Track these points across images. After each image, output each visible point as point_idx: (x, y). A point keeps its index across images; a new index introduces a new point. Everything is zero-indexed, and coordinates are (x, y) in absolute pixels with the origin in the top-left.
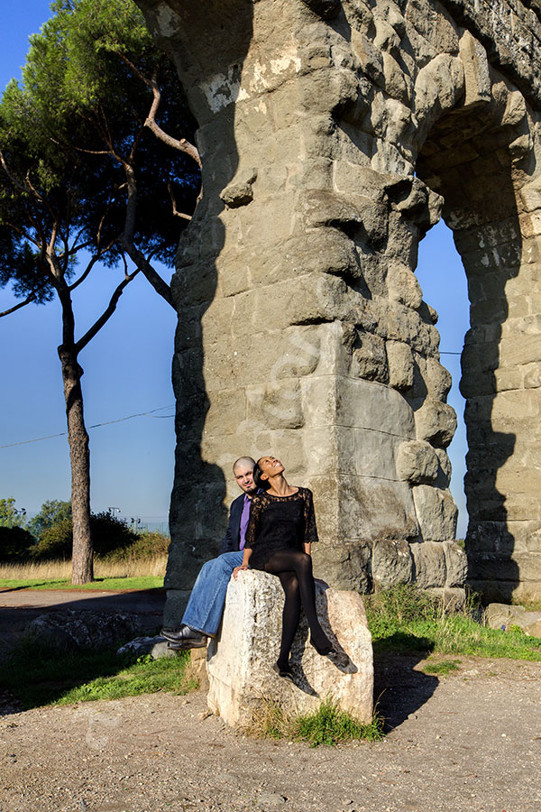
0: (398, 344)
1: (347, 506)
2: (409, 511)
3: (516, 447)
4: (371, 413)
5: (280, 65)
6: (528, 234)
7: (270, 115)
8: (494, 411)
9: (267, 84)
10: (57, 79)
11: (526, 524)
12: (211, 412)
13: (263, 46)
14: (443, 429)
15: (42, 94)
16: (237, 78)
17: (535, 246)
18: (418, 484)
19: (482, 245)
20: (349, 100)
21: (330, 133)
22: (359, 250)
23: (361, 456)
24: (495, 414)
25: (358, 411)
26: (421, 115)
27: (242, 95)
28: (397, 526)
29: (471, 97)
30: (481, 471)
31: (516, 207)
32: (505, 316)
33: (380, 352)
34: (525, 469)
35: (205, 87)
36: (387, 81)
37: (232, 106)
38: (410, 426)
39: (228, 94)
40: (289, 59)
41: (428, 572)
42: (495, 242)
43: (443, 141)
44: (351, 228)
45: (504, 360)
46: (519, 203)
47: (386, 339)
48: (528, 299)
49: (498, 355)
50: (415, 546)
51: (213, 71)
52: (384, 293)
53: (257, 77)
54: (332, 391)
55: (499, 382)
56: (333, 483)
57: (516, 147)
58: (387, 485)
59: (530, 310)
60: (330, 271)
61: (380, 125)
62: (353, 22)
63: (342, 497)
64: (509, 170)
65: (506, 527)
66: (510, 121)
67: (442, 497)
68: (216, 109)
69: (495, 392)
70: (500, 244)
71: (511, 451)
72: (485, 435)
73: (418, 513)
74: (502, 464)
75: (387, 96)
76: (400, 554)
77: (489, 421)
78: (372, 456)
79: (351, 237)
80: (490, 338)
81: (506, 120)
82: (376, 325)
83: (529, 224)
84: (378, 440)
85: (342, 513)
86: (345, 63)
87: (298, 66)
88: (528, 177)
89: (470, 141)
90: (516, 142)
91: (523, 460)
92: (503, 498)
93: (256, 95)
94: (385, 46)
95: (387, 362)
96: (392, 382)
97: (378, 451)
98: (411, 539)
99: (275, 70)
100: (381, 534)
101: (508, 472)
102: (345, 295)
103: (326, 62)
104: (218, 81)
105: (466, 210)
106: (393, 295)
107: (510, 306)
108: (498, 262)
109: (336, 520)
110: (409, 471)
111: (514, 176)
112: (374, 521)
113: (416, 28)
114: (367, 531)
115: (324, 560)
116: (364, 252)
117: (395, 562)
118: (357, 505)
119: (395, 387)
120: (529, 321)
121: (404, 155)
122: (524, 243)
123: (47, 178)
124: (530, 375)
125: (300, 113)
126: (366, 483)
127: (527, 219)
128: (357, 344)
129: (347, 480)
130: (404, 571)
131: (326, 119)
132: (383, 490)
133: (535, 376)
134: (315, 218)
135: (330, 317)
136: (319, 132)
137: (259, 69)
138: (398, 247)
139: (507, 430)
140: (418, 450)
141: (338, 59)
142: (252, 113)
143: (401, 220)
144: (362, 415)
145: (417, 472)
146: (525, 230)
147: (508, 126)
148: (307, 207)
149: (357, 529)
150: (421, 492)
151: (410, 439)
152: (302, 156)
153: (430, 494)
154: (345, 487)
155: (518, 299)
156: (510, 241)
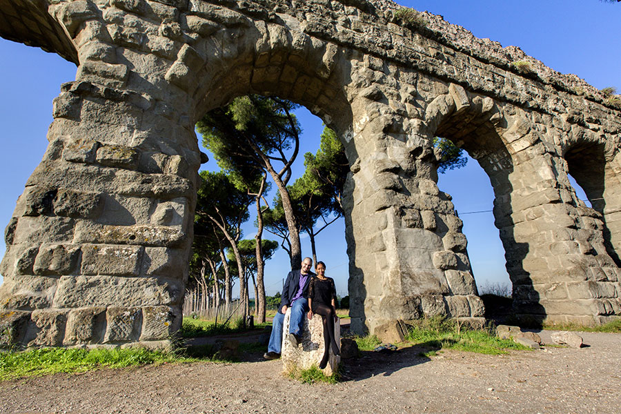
0: (426, 211)
1: (405, 281)
2: (443, 281)
3: (530, 248)
4: (415, 241)
5: (362, 121)
6: (513, 153)
7: (364, 138)
8: (514, 234)
9: (361, 129)
10: (328, 145)
11: (543, 285)
12: (357, 247)
13: (356, 117)
14: (458, 244)
15: (326, 151)
16: (352, 130)
17: (518, 157)
18: (447, 270)
19: (492, 162)
20: (389, 125)
21: (384, 138)
22: (401, 178)
23: (412, 259)
24: (515, 234)
25: (408, 241)
26: (429, 121)
27: (355, 134)
28: (435, 289)
29: (459, 107)
30: (514, 262)
31: (503, 143)
32: (512, 190)
33: (417, 216)
34: (536, 259)
35: (344, 136)
36: (409, 113)
37: (353, 139)
38: (439, 244)
39: (350, 136)
40: (365, 118)
41: (458, 310)
42: (497, 160)
43: (457, 126)
44: (396, 170)
45: (514, 210)
46: (504, 141)
47: (419, 210)
48: (521, 181)
49: (511, 208)
50: (447, 298)
51: (345, 130)
52: (418, 192)
53: (357, 127)
54: (394, 234)
55: (513, 219)
56: (398, 272)
57: (493, 119)
58: (427, 271)
59: (523, 185)
60: (386, 188)
61: (408, 129)
62: (390, 98)
63: (402, 277)
64: (494, 129)
65: (532, 287)
66: (486, 110)
67: (462, 274)
68: (348, 142)
69: (513, 224)
70: (500, 160)
71: (528, 251)
72: (512, 245)
73: (449, 283)
74: (524, 258)
75: (409, 118)
76: (437, 301)
77: (513, 238)
78: (417, 259)
79: (396, 174)
80: (505, 201)
81: (484, 110)
82: (413, 205)
83: (512, 148)
84: (420, 252)
85: (403, 284)
86: (386, 113)
87: (368, 120)
88: (504, 129)
89: (470, 123)
90: (493, 117)
91: (534, 254)
92: (528, 274)
93: (359, 133)
94: (406, 101)
95: (421, 219)
96: (425, 227)
97: (421, 257)
98: (444, 294)
99: (362, 123)
100: (426, 292)
101: (527, 260)
102: (395, 196)
103: (377, 114)
104: (347, 133)
105: (479, 150)
106: (422, 192)
107: (513, 185)
108: (501, 168)
109: (400, 287)
110: (440, 264)
111: (497, 131)
112: (420, 286)
113: (424, 90)
114: (417, 291)
115: (396, 305)
116: (404, 178)
117: (435, 305)
118: (411, 280)
119: (427, 229)
120: (523, 190)
121: (423, 138)
122: (512, 157)
123: (333, 176)
124: (529, 214)
125: (372, 135)
126: (415, 270)
127: (510, 147)
128: (403, 214)
129: (404, 270)
130: (441, 308)
131: (381, 134)
132: (426, 273)
133: (531, 214)
134: (379, 170)
135: (388, 206)
136: (379, 139)
137: (357, 124)
138: (422, 173)
139: (523, 241)
140: (442, 255)
141: (383, 112)
142: (359, 139)
143: (422, 163)
144: (410, 243)
145: (444, 264)
146: (510, 152)
147: (486, 112)
148: (377, 167)
149: (412, 291)
150: (448, 273)
151: (440, 250)
152: (375, 149)
153: (454, 274)
154: (403, 273)
155: (515, 182)
156: (505, 158)
